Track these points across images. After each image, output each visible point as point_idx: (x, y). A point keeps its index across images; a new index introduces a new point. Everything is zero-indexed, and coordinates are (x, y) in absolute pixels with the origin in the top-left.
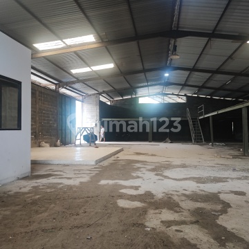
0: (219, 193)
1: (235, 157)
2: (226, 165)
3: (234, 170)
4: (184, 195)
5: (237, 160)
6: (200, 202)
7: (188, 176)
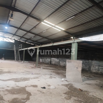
0: (26, 87)
1: (32, 68)
2: (29, 71)
3: (32, 74)
4: (7, 90)
5: (33, 69)
6: (16, 94)
7: (11, 78)
